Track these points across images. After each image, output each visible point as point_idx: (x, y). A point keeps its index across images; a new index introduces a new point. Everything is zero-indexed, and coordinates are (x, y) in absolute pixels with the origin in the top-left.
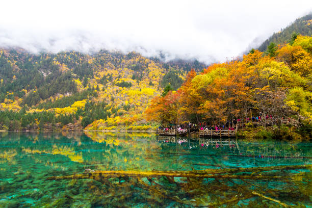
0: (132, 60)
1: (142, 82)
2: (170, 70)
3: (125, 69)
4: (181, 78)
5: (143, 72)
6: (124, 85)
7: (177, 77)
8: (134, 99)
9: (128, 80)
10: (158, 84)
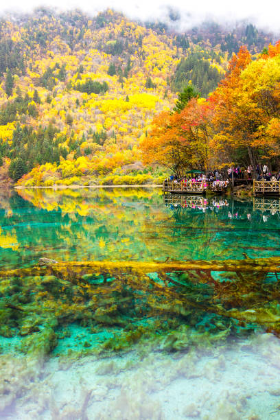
0: (105, 31)
1: (131, 79)
2: (192, 50)
3: (93, 52)
4: (216, 70)
5: (132, 58)
6: (91, 88)
7: (206, 66)
8: (114, 118)
9: (101, 77)
10: (165, 83)
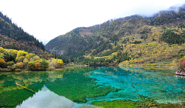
0: (139, 29)
2: (167, 29)
3: (136, 34)
5: (148, 34)
8: (143, 49)
9: (139, 40)
10: (159, 39)
